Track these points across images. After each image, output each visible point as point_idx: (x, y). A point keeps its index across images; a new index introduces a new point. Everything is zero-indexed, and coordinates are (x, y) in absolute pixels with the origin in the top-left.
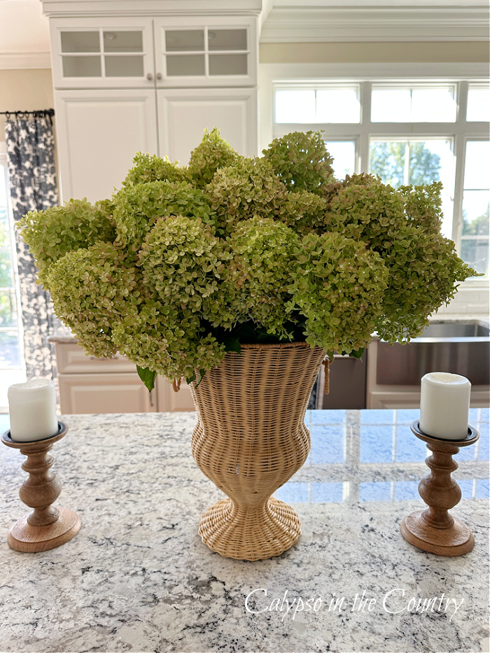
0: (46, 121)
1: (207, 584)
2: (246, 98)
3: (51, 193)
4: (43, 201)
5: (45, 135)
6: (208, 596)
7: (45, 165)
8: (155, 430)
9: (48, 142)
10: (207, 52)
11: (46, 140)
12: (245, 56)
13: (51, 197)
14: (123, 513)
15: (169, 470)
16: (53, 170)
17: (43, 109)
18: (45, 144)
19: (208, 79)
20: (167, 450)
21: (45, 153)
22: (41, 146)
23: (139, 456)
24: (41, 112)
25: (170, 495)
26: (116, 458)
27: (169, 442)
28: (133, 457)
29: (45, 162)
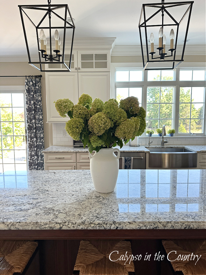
0: (39, 79)
1: (99, 197)
2: (106, 75)
3: (40, 103)
4: (37, 106)
5: (38, 84)
6: (99, 198)
7: (38, 94)
8: (82, 173)
9: (39, 86)
10: (94, 61)
11: (39, 85)
12: (107, 62)
13: (40, 104)
14: (78, 187)
15: (87, 180)
16: (41, 95)
17: (38, 75)
18: (38, 87)
19: (94, 69)
20: (86, 177)
21: (38, 90)
22: (37, 87)
23: (80, 178)
24: (37, 76)
25: (88, 185)
26: (74, 178)
27: (86, 176)
28: (78, 178)
29: (38, 93)
